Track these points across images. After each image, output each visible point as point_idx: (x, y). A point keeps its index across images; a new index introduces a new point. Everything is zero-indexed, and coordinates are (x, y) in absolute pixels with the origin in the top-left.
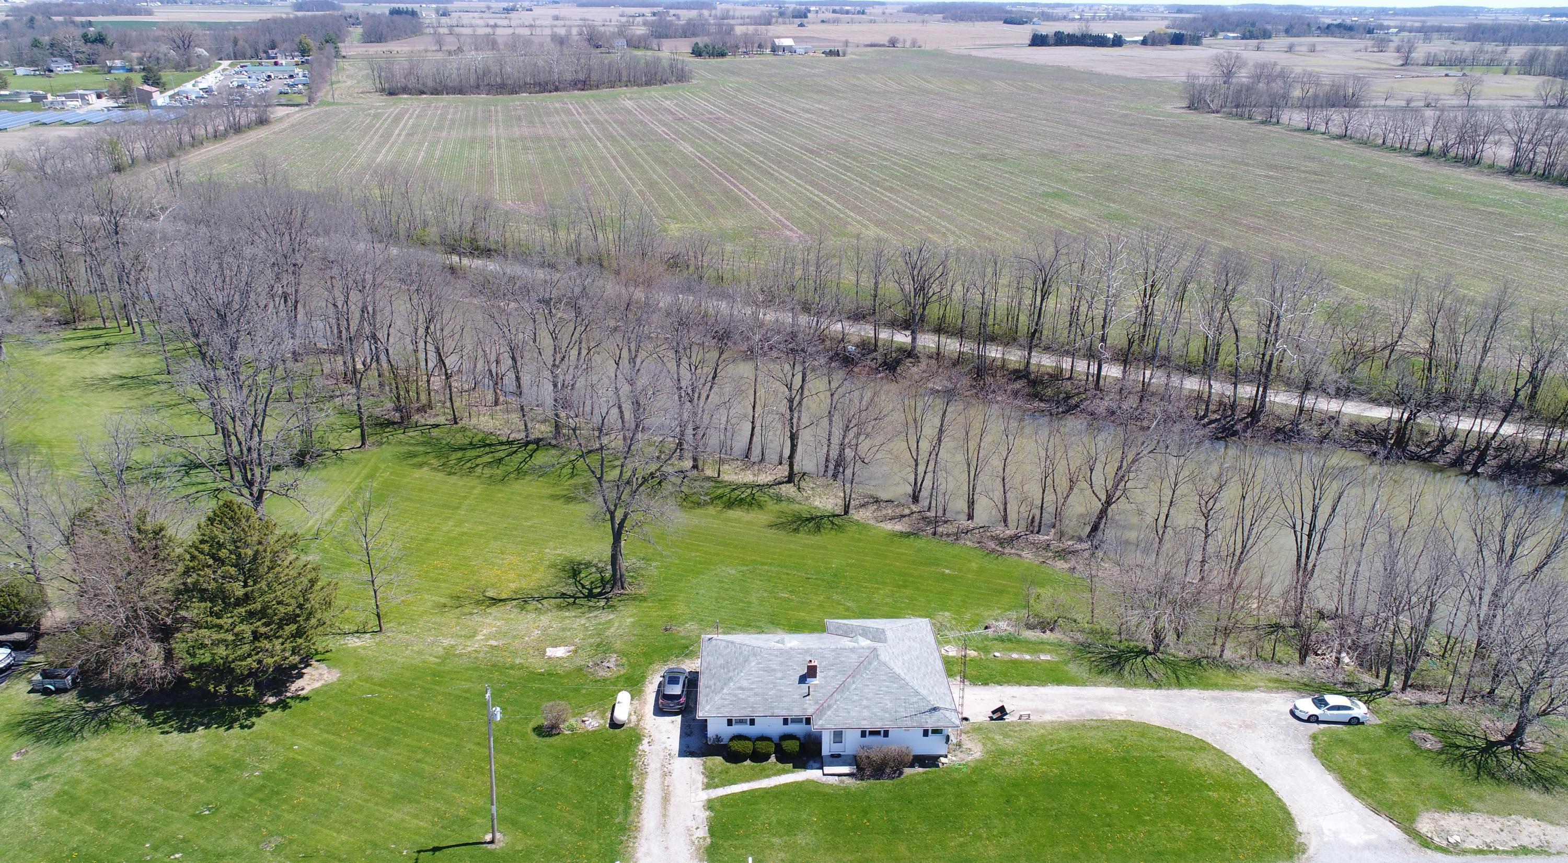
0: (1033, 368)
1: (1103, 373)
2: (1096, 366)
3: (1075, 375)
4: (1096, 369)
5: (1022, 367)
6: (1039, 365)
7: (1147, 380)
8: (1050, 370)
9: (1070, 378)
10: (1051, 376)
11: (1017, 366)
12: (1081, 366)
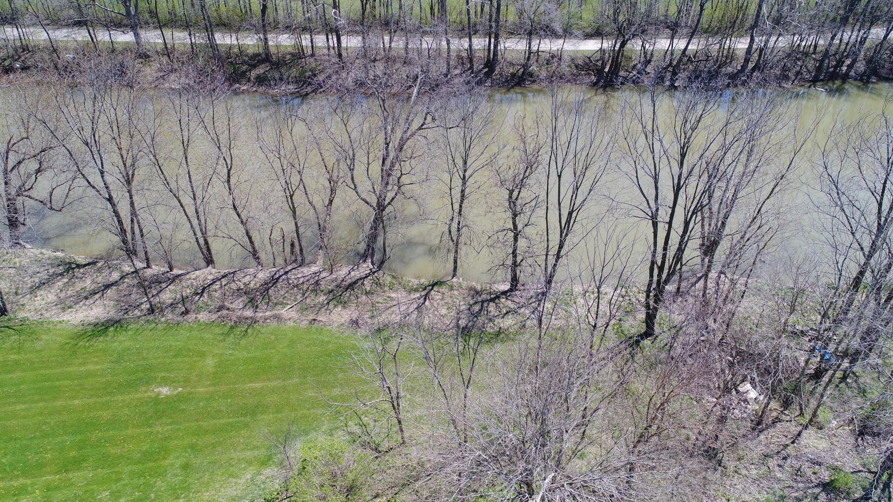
0: (273, 50)
1: (344, 45)
2: (335, 39)
3: (317, 52)
4: (335, 41)
5: (261, 50)
6: (277, 47)
7: (387, 46)
8: (290, 50)
9: (313, 55)
10: (292, 55)
11: (256, 50)
12: (320, 40)
